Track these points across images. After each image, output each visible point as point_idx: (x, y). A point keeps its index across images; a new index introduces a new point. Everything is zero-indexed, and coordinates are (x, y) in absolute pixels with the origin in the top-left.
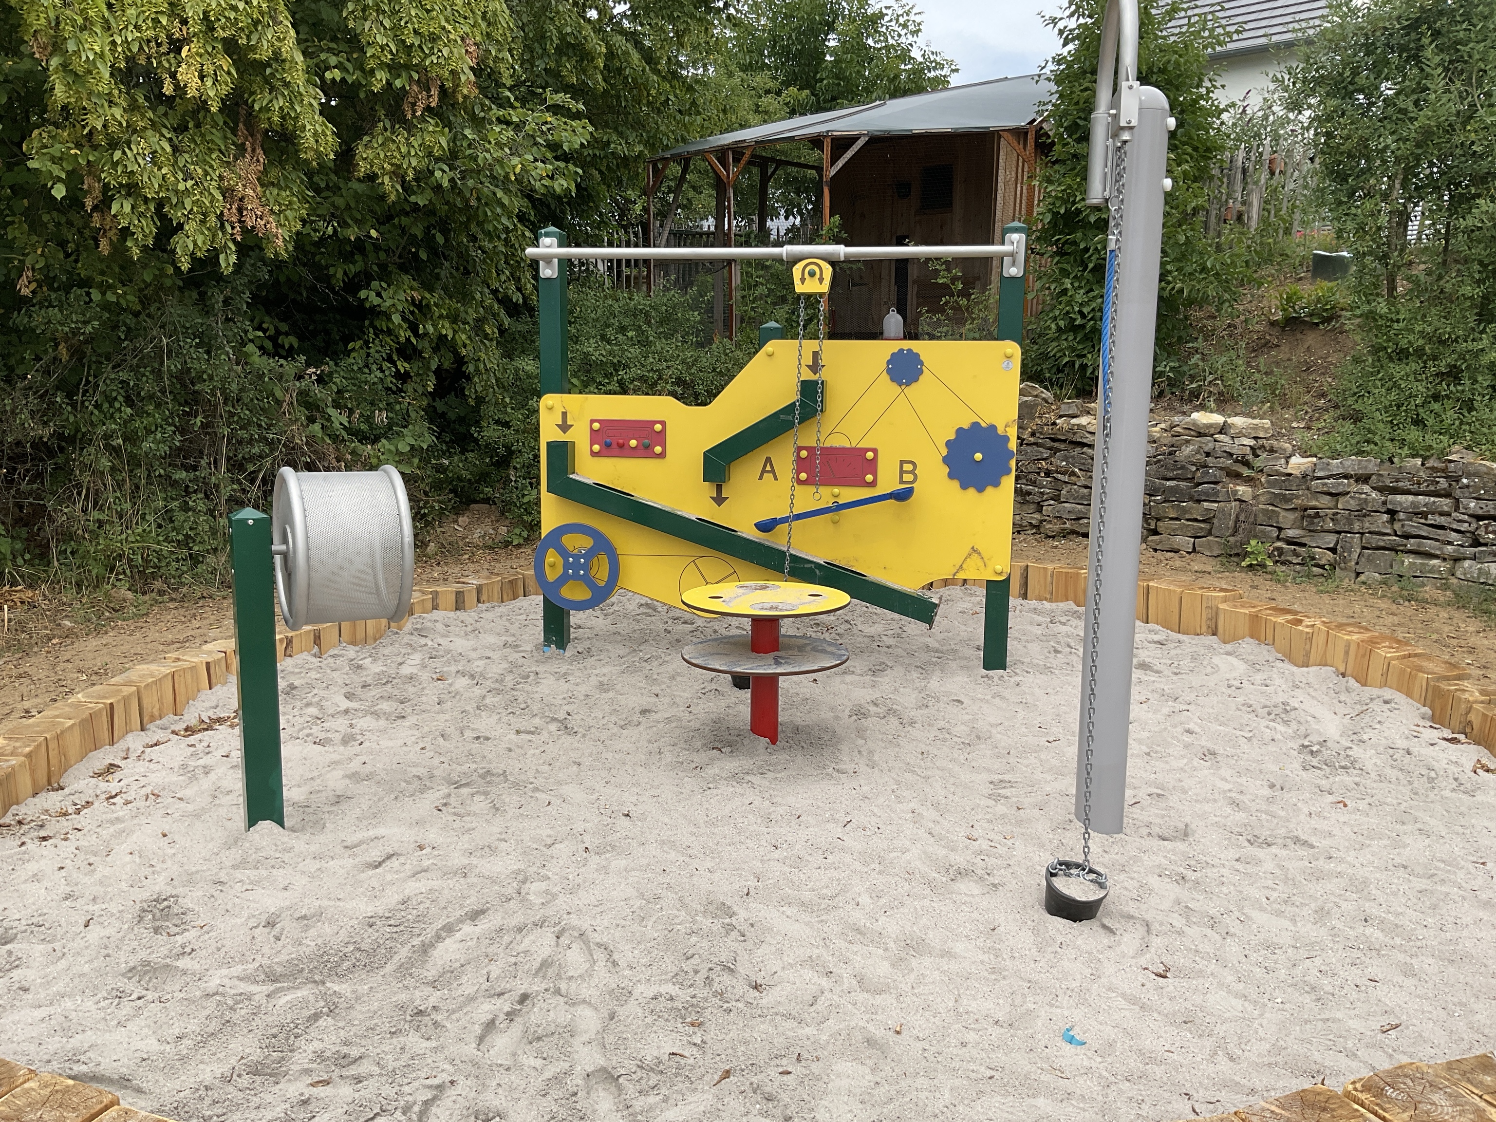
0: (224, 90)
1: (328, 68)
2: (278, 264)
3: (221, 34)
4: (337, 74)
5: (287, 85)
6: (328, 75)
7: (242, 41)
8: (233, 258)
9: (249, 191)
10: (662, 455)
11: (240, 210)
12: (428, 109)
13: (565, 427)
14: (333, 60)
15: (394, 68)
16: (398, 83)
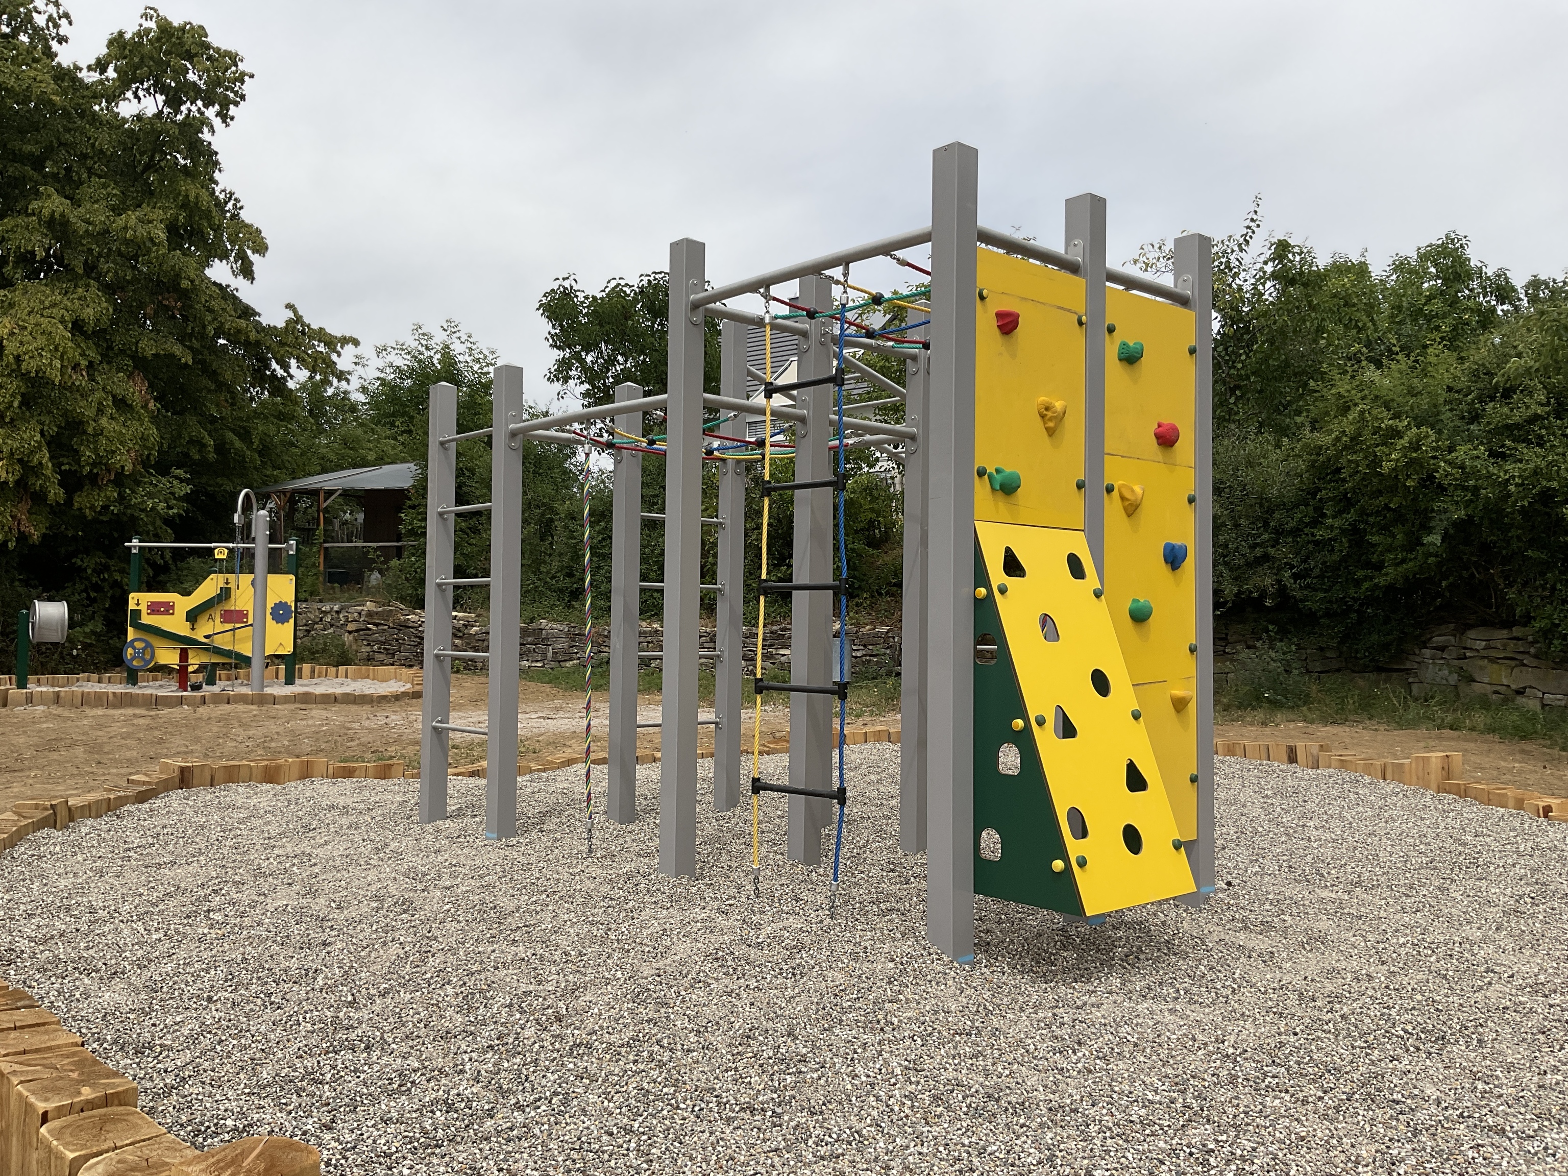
0: (16, 478)
1: (63, 464)
2: (34, 545)
3: (17, 457)
4: (67, 467)
5: (43, 474)
6: (63, 468)
7: (26, 459)
8: (14, 544)
9: (23, 517)
10: (173, 614)
11: (19, 524)
12: (109, 481)
13: (138, 604)
14: (66, 461)
15: (94, 465)
16: (95, 471)
